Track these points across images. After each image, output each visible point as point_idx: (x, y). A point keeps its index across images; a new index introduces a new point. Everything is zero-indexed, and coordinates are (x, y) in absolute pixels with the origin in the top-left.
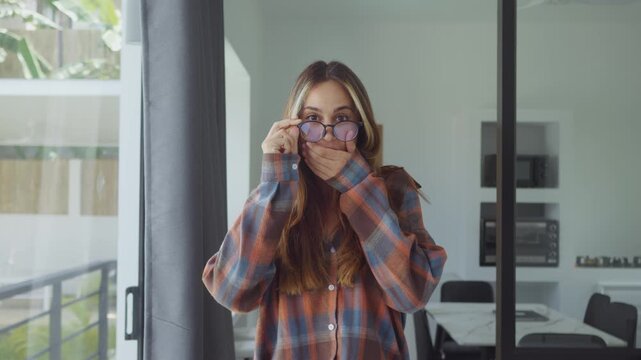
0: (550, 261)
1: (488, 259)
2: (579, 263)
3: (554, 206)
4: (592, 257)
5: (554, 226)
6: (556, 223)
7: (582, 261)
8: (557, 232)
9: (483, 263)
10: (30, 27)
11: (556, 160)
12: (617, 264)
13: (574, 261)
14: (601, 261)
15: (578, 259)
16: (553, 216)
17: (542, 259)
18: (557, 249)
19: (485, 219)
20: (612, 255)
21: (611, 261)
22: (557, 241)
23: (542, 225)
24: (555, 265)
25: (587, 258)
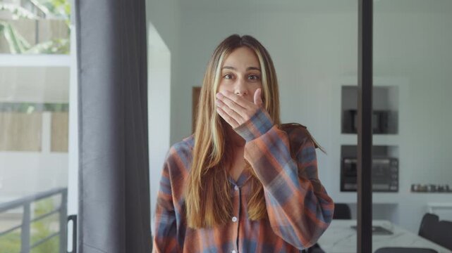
0: (392, 188)
1: (347, 186)
2: (413, 190)
3: (396, 147)
4: (422, 185)
5: (395, 161)
6: (396, 160)
7: (416, 188)
8: (397, 166)
9: (343, 189)
10: (15, 17)
11: (396, 114)
12: (441, 190)
13: (410, 187)
14: (429, 188)
15: (413, 187)
16: (394, 155)
17: (386, 187)
18: (397, 180)
19: (344, 157)
20: (438, 183)
21: (437, 188)
22: (397, 173)
23: (387, 162)
24: (396, 191)
25: (419, 186)
